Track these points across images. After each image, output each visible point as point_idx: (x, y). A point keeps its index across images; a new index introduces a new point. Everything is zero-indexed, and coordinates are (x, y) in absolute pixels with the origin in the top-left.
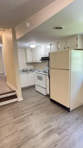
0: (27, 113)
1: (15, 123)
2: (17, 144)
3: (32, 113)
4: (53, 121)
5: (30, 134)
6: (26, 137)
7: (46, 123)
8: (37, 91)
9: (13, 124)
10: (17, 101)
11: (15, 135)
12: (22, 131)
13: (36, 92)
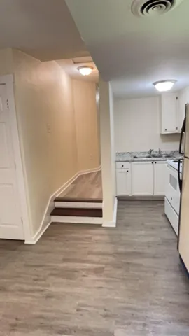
0: (94, 263)
1: (54, 272)
2: (17, 319)
3: (103, 268)
4: (129, 324)
5: (53, 315)
6: (41, 317)
7: (106, 316)
8: (166, 216)
9: (49, 272)
10: (101, 225)
11: (34, 297)
12: (49, 297)
13: (162, 219)
